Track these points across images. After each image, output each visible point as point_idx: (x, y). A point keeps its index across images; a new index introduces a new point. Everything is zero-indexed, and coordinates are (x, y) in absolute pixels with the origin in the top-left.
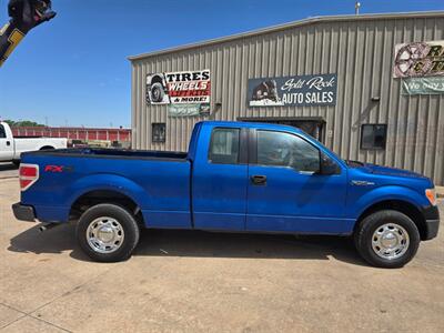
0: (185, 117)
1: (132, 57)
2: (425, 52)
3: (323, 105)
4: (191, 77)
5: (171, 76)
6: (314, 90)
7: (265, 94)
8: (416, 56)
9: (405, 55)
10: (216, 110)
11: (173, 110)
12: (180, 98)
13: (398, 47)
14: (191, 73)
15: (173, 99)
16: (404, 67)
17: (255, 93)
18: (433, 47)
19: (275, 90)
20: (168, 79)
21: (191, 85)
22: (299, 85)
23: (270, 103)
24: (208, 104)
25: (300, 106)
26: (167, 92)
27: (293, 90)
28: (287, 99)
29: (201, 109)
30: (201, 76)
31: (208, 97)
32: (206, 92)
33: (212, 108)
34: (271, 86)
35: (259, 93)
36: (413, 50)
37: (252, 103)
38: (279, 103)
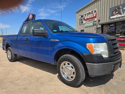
1: (76, 11)
5: (85, 14)
7: (117, 12)
10: (98, 23)
11: (86, 25)
12: (88, 21)
14: (91, 12)
15: (86, 21)
19: (121, 10)
20: (85, 16)
21: (91, 16)
24: (96, 21)
26: (84, 20)
29: (94, 23)
30: (94, 12)
31: (96, 19)
32: (95, 17)
33: (97, 22)
35: (114, 13)
37: (111, 17)
38: (123, 15)
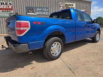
0: (4, 17)
2: (65, 5)
3: (47, 15)
4: (5, 4)
6: (44, 11)
8: (63, 6)
9: (61, 5)
12: (1, 11)
13: (60, 3)
14: (4, 2)
16: (61, 8)
18: (66, 4)
21: (5, 7)
22: (40, 10)
23: (33, 14)
24: (13, 13)
25: (41, 15)
27: (39, 11)
29: (10, 14)
30: (9, 4)
31: (12, 11)
32: (11, 9)
34: (33, 9)
35: (30, 11)
36: (63, 4)
37: (28, 14)
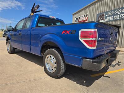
1: (73, 14)
3: (120, 20)
6: (117, 14)
7: (101, 18)
17: (98, 18)
19: (104, 17)
22: (112, 13)
23: (103, 21)
25: (112, 21)
28: (108, 19)
34: (103, 15)
35: (100, 18)
38: (105, 21)
